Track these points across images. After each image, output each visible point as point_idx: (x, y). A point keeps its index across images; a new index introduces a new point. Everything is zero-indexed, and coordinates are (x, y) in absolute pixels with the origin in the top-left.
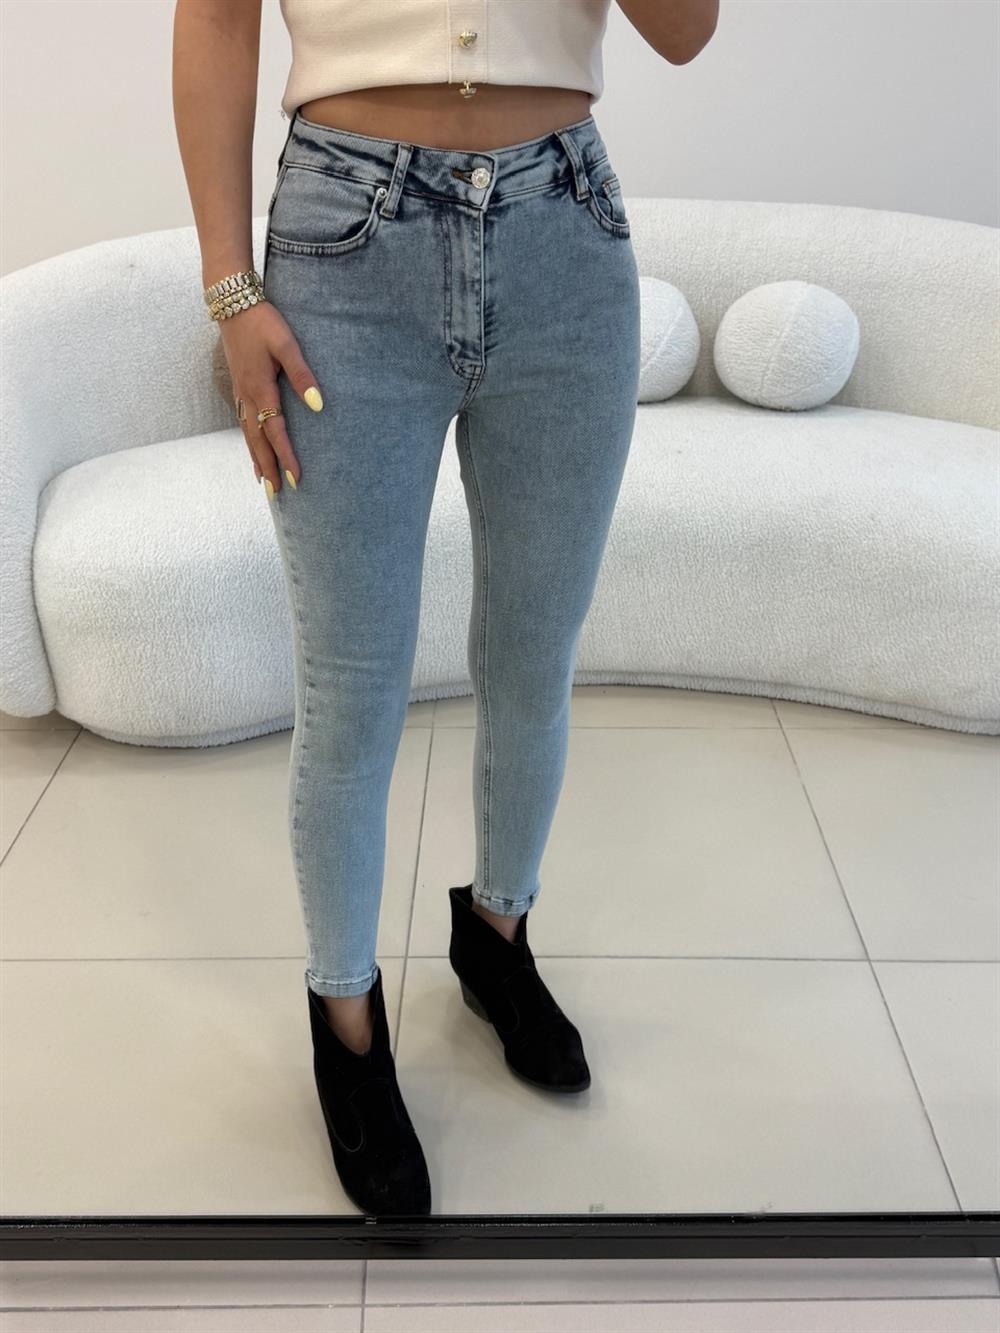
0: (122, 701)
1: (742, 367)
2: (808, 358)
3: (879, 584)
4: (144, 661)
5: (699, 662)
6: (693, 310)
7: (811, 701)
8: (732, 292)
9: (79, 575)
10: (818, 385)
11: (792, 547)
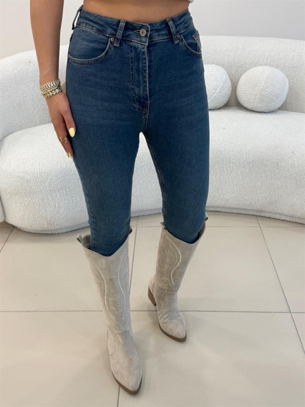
0: (28, 218)
1: (247, 97)
2: (270, 94)
3: (295, 176)
4: (35, 205)
5: (231, 203)
6: (229, 76)
7: (270, 217)
8: (243, 69)
9: (12, 175)
10: (274, 103)
11: (264, 163)
